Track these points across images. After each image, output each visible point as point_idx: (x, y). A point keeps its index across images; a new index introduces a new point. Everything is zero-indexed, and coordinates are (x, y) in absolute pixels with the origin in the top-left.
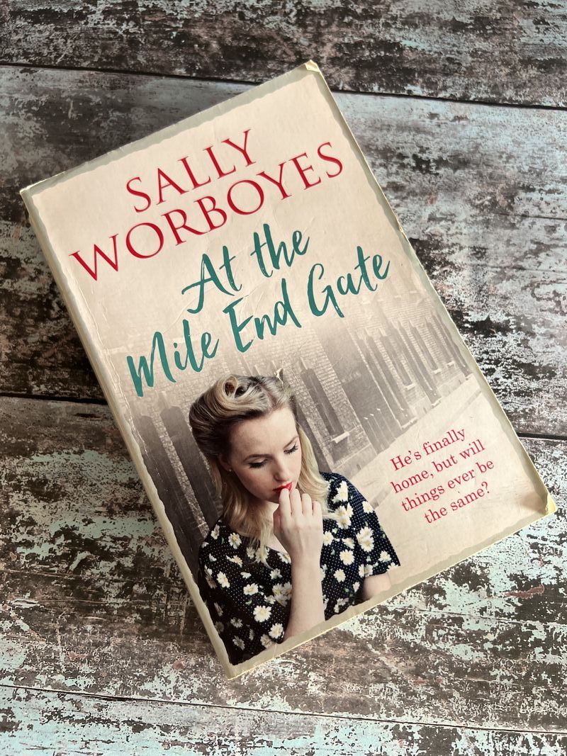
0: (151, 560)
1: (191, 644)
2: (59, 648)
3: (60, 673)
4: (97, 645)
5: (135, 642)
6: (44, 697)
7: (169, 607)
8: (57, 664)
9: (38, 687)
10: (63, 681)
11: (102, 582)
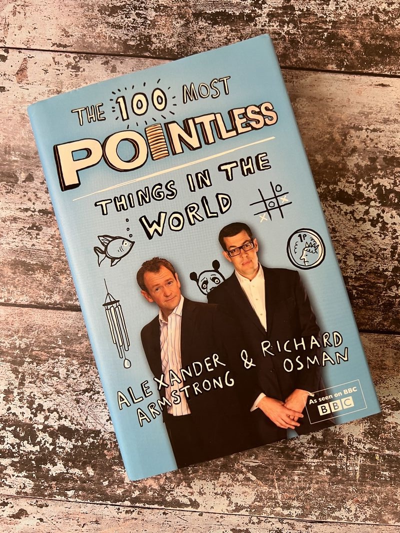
0: (335, 434)
1: (364, 488)
2: (277, 491)
3: (279, 506)
4: (302, 489)
5: (327, 487)
6: (269, 522)
7: (348, 464)
8: (277, 501)
9: (265, 515)
10: (282, 511)
11: (302, 448)
